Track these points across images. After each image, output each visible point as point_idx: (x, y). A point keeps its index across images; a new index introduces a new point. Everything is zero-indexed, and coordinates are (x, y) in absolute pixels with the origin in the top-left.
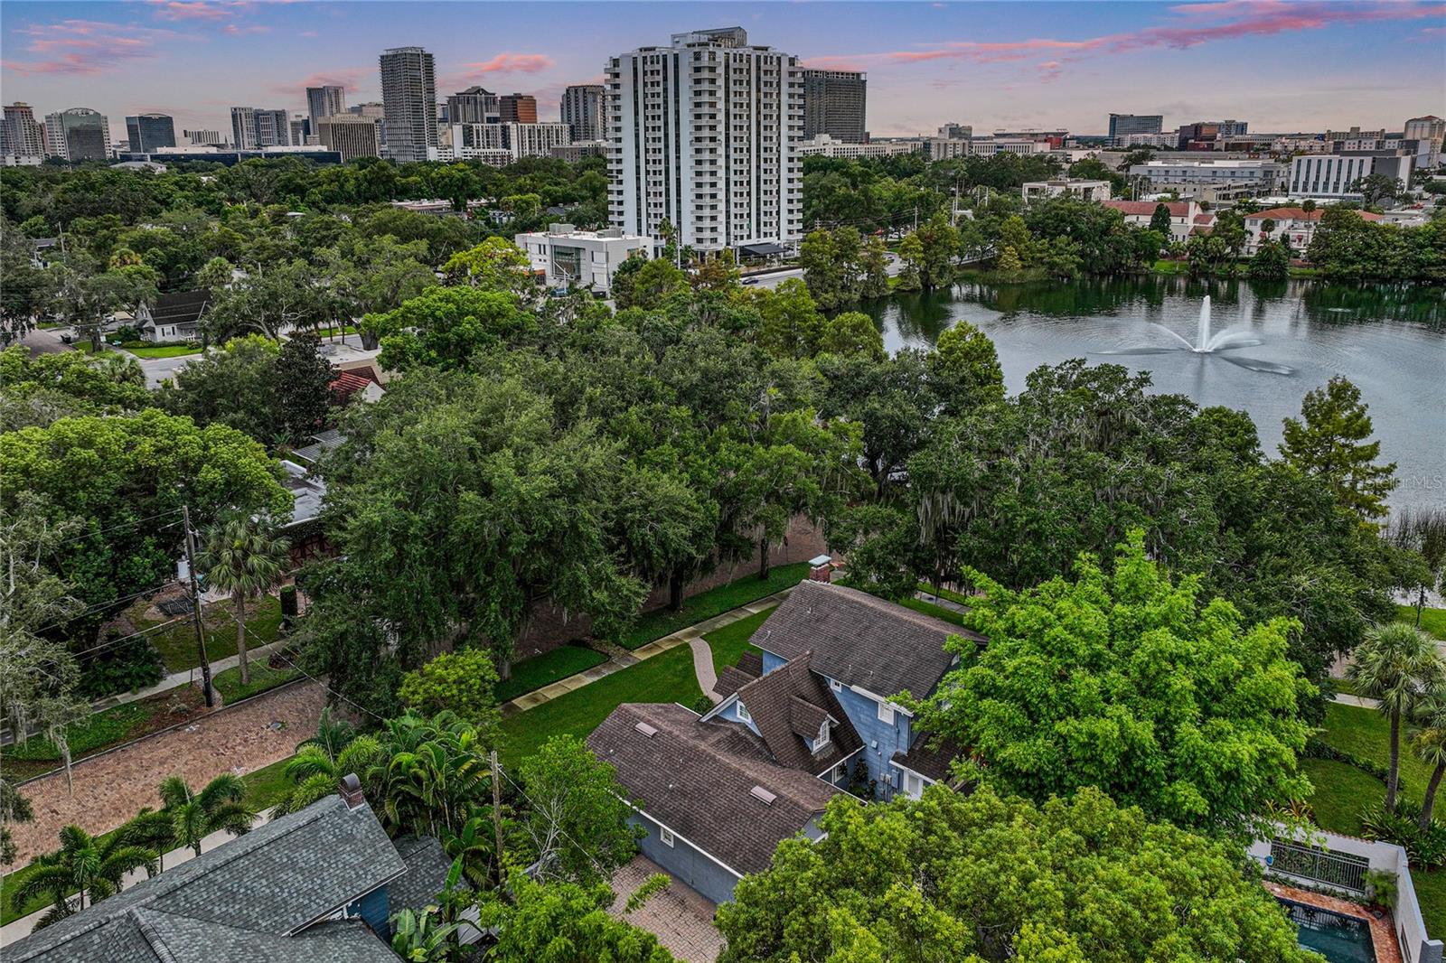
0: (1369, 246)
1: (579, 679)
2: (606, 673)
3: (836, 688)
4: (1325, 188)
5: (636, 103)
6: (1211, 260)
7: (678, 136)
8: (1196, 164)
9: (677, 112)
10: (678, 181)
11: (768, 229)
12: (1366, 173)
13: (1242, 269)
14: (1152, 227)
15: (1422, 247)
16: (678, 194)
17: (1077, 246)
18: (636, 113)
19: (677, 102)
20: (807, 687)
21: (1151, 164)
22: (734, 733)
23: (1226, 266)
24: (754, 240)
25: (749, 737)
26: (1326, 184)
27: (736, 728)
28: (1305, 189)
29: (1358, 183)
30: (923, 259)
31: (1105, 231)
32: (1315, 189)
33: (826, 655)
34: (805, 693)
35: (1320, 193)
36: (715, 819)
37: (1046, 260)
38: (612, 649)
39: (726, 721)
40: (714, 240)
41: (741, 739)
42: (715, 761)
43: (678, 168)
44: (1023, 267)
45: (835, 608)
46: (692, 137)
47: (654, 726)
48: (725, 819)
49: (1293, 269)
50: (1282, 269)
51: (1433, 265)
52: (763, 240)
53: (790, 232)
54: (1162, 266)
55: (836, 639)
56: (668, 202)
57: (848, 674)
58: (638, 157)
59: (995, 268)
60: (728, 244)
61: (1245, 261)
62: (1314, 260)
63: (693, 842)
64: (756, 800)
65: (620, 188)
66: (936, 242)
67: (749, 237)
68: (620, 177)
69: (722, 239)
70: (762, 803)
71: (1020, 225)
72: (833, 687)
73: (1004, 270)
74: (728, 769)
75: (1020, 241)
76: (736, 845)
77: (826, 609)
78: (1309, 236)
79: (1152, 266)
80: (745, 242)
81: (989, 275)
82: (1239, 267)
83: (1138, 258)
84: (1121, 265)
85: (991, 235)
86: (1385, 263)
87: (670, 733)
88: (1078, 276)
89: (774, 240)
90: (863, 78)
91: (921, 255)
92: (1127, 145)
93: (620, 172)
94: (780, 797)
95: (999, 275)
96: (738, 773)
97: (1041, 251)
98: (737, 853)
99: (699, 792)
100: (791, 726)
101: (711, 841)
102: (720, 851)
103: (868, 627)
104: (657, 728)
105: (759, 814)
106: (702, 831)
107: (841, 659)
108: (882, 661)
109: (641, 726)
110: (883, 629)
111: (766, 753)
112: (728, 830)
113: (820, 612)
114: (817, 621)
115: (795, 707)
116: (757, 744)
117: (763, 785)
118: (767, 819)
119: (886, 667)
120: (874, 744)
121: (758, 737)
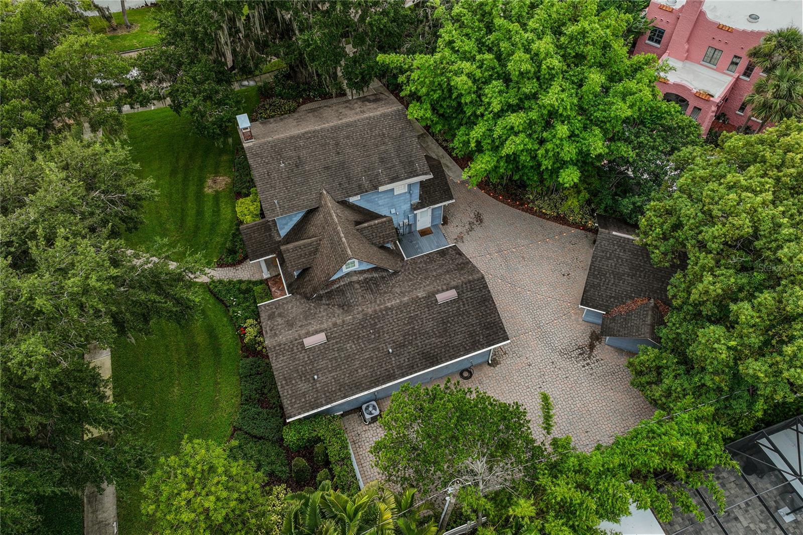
3: (355, 199)
20: (349, 214)
22: (358, 282)
25: (365, 276)
33: (336, 184)
34: (357, 220)
36: (440, 336)
39: (334, 282)
41: (366, 281)
42: (391, 309)
47: (317, 332)
48: (445, 330)
55: (327, 168)
57: (366, 183)
63: (447, 361)
64: (447, 303)
70: (453, 301)
72: (351, 200)
74: (406, 305)
76: (471, 335)
77: (293, 154)
94: (456, 287)
96: (415, 301)
98: (477, 338)
99: (409, 334)
100: (375, 245)
101: (455, 349)
102: (468, 348)
103: (337, 144)
104: (322, 331)
105: (459, 308)
106: (443, 350)
107: (349, 179)
108: (375, 158)
109: (309, 342)
110: (348, 137)
111: (385, 274)
112: (456, 334)
113: (290, 158)
114: (297, 166)
115: (366, 232)
116: (375, 275)
117: (438, 292)
118: (466, 305)
119: (382, 160)
120: (393, 211)
121: (368, 270)
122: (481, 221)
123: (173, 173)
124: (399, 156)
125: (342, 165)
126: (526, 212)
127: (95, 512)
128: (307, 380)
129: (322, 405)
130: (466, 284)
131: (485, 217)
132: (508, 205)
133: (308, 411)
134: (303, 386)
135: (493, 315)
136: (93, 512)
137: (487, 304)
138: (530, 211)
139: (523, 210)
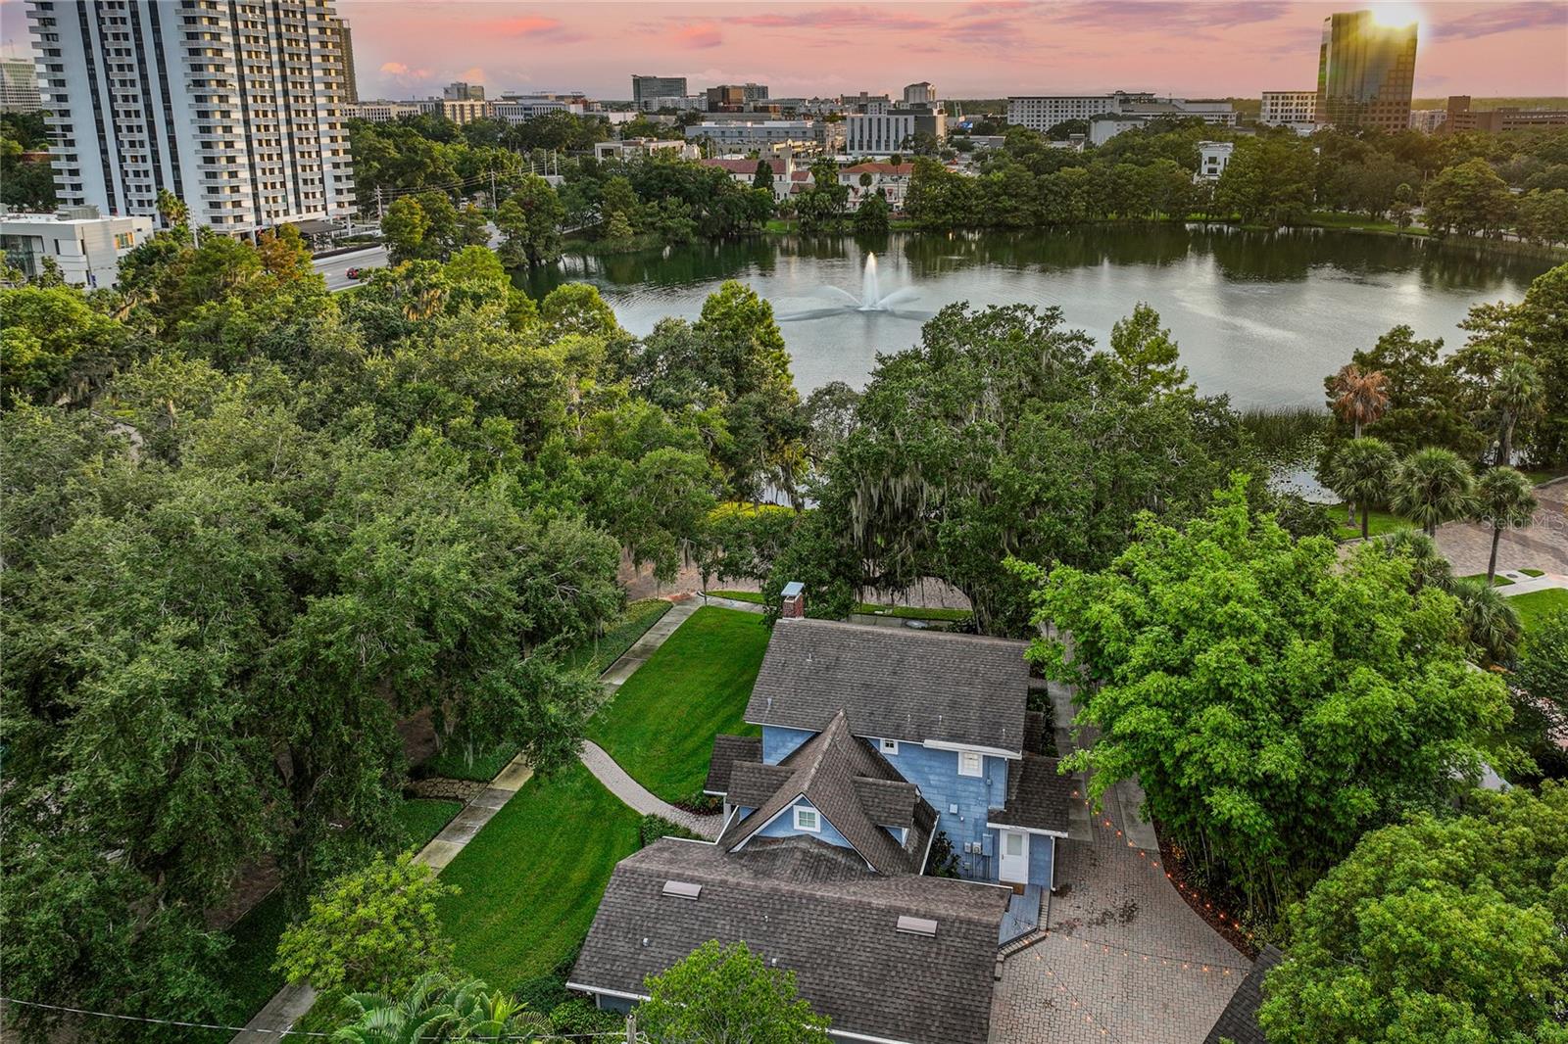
0: (955, 196)
1: (439, 849)
2: (477, 825)
3: (889, 751)
4: (878, 146)
5: (85, 32)
6: (820, 216)
7: (163, 78)
8: (749, 124)
9: (159, 46)
10: (172, 140)
11: (311, 202)
12: (911, 131)
13: (848, 225)
14: (755, 185)
15: (998, 195)
16: (174, 157)
17: (687, 208)
18: (87, 46)
19: (156, 31)
20: (860, 760)
21: (704, 124)
22: (805, 852)
23: (833, 222)
24: (294, 217)
25: (824, 852)
26: (878, 142)
27: (803, 845)
28: (861, 148)
29: (906, 140)
30: (526, 229)
31: (713, 191)
32: (870, 148)
33: (866, 711)
34: (862, 768)
35: (874, 151)
36: (868, 984)
37: (658, 224)
38: (458, 788)
39: (775, 840)
40: (239, 219)
41: (819, 858)
42: (818, 901)
43: (170, 123)
44: (635, 234)
45: (842, 647)
46: (188, 80)
47: (692, 880)
48: (882, 979)
49: (893, 223)
50: (884, 222)
51: (1007, 212)
52: (306, 216)
53: (340, 205)
54: (772, 226)
55: (867, 686)
56: (158, 170)
57: (909, 727)
58: (97, 107)
59: (603, 237)
60: (259, 223)
61: (849, 216)
62: (910, 211)
63: (854, 1030)
64: (910, 935)
65: (71, 151)
66: (538, 209)
67: (286, 213)
68: (70, 136)
69: (250, 218)
70: (922, 938)
71: (625, 187)
72: (883, 750)
73: (615, 237)
74: (843, 906)
75: (628, 205)
76: (920, 1011)
77: (833, 652)
78: (901, 189)
79: (764, 226)
80: (280, 220)
81: (600, 245)
82: (846, 223)
83: (749, 218)
84: (732, 226)
85: (591, 200)
86: (971, 212)
87: (723, 883)
88: (694, 240)
89: (320, 215)
90: (345, 26)
91: (524, 225)
92: (656, 108)
93: (68, 128)
94: (941, 920)
95: (611, 244)
96: (863, 908)
97: (651, 215)
98: (928, 1022)
99: (820, 954)
100: (870, 818)
101: (879, 1019)
102: (902, 1028)
103: (900, 661)
104: (699, 882)
105: (927, 955)
106: (858, 1009)
107: (889, 711)
108: (945, 699)
109: (671, 887)
110: (921, 658)
111: (857, 866)
112: (896, 994)
113: (825, 656)
114: (827, 669)
115: (865, 792)
116: (840, 858)
117: (907, 912)
118: (942, 957)
119: (953, 705)
120: (954, 809)
121: (835, 848)
122: (1130, 919)
123: (724, 685)
124: (982, 709)
125: (891, 690)
126: (1229, 940)
127: (286, 1000)
128: (633, 942)
129: (626, 990)
130: (961, 922)
131: (1141, 918)
132: (1202, 915)
133: (603, 987)
134: (622, 947)
135: (978, 998)
136: (284, 1000)
137: (979, 972)
138: (1238, 940)
139: (1225, 935)
